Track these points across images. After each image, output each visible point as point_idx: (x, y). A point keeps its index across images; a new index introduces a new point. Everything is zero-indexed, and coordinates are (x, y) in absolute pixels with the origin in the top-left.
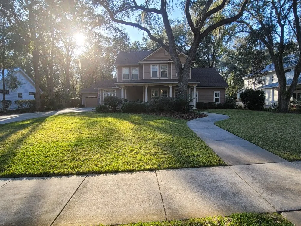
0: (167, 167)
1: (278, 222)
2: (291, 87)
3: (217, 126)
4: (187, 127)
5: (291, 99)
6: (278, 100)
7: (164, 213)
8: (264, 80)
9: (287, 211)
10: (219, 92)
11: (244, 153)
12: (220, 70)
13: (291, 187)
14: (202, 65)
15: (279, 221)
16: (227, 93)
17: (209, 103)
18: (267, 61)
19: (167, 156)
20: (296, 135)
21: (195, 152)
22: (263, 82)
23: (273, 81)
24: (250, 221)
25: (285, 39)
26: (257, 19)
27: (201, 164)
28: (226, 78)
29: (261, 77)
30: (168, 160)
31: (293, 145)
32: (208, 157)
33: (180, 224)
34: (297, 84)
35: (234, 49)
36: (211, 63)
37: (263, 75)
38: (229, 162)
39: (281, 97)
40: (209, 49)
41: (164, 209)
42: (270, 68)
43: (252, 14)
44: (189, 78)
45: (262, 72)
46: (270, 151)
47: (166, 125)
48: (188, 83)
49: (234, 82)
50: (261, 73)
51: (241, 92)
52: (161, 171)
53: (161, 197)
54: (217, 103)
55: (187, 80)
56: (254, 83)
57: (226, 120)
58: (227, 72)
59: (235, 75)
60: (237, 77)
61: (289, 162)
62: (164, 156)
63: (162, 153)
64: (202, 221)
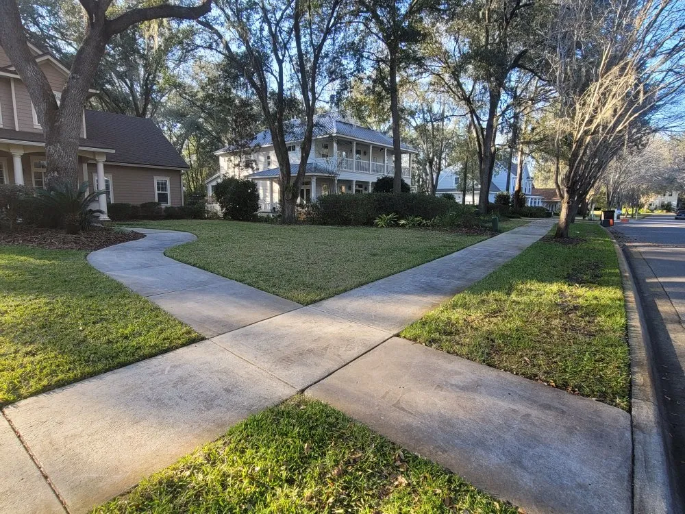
0: (44, 386)
1: (302, 408)
2: (298, 177)
3: (173, 258)
4: (91, 268)
5: (298, 201)
6: (280, 201)
7: (61, 507)
8: (255, 161)
9: (311, 385)
10: (167, 179)
11: (235, 307)
12: (164, 125)
13: (312, 346)
14: (117, 105)
15: (304, 405)
16: (187, 184)
17: (144, 205)
18: (259, 124)
19: (38, 358)
20: (310, 261)
21: (126, 327)
22: (254, 165)
23: (269, 164)
24: (261, 427)
25: (284, 87)
26: (238, 31)
27: (146, 351)
28: (181, 149)
29: (250, 154)
30: (45, 367)
31: (307, 279)
32: (162, 331)
33: (115, 508)
34: (306, 174)
35: (194, 84)
36: (140, 104)
37: (253, 150)
38: (210, 330)
39: (284, 195)
40: (132, 67)
41: (58, 496)
42: (264, 139)
43: (228, 17)
44: (81, 136)
45: (252, 145)
46: (277, 295)
47: (16, 268)
48: (80, 148)
49: (198, 159)
50: (249, 147)
51: (214, 183)
52: (23, 402)
53: (39, 473)
54: (163, 206)
55: (77, 142)
56: (238, 165)
57: (190, 244)
58: (181, 135)
59: (199, 145)
60: (203, 148)
61: (305, 307)
62: (25, 360)
63: (16, 352)
64: (171, 473)
